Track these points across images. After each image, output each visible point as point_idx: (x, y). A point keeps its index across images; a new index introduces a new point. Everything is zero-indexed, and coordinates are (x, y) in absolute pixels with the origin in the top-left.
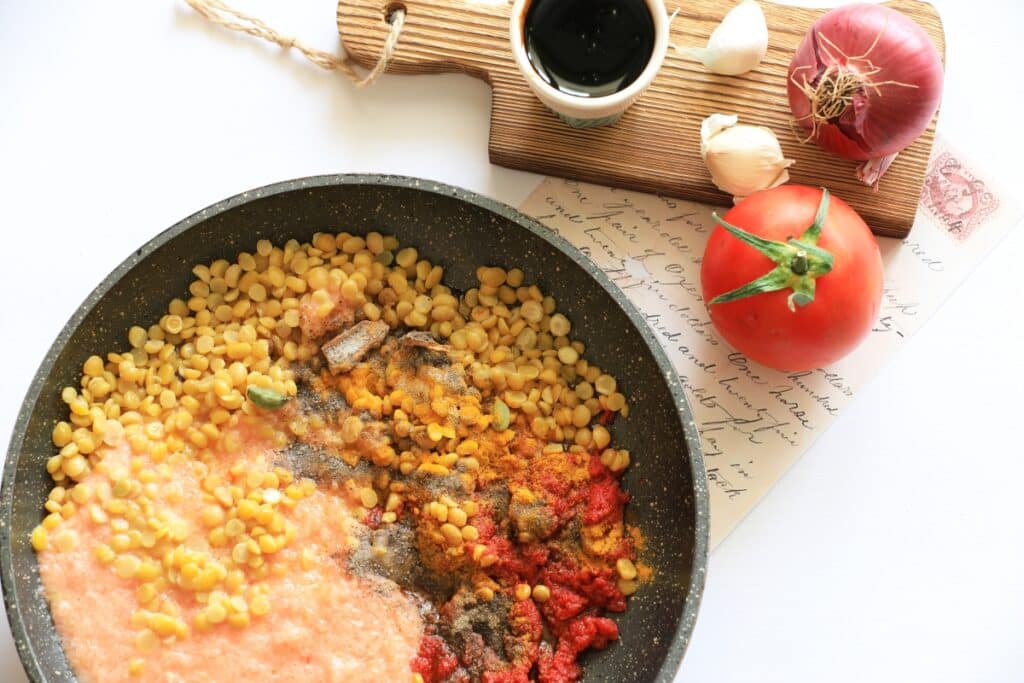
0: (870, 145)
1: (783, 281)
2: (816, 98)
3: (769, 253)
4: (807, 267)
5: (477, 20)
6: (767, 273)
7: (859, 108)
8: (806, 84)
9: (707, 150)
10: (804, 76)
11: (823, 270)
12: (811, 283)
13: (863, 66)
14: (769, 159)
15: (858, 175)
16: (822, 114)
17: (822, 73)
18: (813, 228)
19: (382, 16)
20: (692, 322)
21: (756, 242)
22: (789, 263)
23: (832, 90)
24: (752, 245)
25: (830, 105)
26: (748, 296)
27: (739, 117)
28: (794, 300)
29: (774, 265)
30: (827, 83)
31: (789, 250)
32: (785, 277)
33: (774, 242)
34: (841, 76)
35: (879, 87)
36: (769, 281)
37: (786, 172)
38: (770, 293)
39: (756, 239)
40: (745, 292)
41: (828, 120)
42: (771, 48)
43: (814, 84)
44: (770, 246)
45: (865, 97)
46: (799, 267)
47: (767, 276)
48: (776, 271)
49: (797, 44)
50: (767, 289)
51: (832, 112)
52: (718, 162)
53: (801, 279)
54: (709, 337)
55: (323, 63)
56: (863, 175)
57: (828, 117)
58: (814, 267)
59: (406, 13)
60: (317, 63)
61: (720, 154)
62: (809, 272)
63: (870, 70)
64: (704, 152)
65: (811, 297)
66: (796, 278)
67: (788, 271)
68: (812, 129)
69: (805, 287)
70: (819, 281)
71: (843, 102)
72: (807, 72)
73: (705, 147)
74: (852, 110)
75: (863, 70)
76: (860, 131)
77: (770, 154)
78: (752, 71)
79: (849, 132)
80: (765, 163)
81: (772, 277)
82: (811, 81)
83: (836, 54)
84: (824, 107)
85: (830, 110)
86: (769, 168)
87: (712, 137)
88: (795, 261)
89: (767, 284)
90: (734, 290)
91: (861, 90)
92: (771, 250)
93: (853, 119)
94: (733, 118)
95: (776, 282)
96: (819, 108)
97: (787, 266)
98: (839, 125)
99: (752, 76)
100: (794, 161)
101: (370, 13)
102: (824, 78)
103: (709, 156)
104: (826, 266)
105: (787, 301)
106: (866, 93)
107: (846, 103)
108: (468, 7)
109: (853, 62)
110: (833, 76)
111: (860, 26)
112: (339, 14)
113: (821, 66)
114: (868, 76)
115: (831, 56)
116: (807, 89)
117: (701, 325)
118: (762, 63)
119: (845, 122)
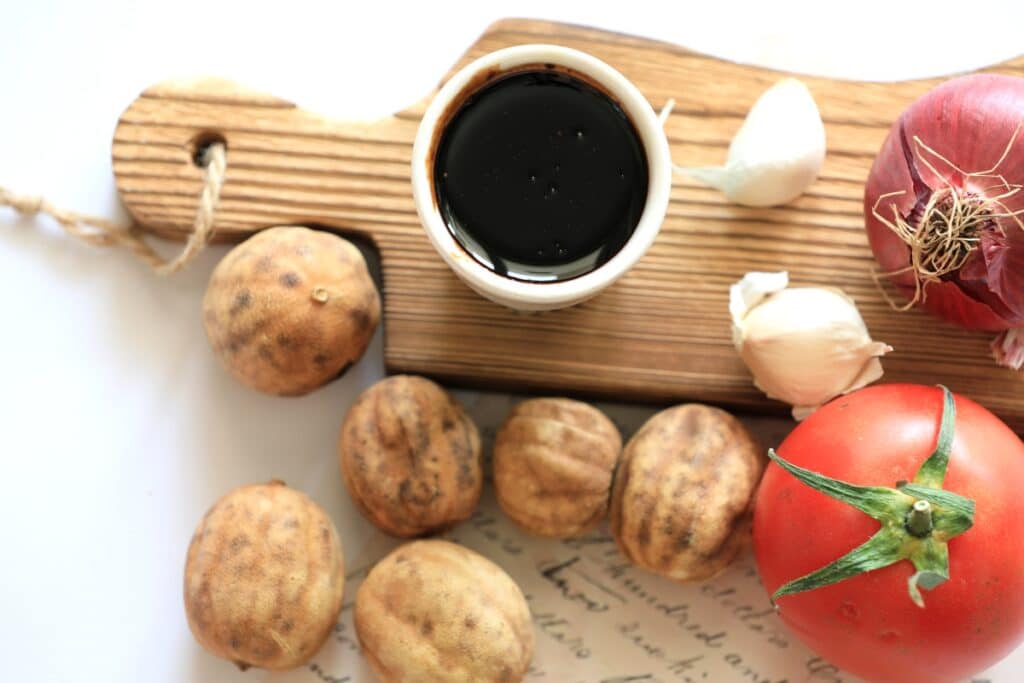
0: (1013, 308)
1: (894, 551)
2: (919, 243)
3: (867, 507)
4: (931, 524)
6: (866, 539)
7: (991, 255)
8: (899, 221)
9: (744, 336)
10: (894, 208)
11: (959, 527)
12: (941, 550)
13: (993, 187)
14: (847, 342)
15: (996, 355)
16: (930, 268)
17: (926, 200)
18: (935, 459)
19: (186, 156)
20: (743, 613)
21: (844, 491)
22: (901, 520)
23: (944, 229)
24: (838, 496)
25: (941, 253)
26: (839, 580)
27: (790, 273)
28: (919, 587)
29: (878, 525)
30: (935, 217)
31: (898, 498)
32: (896, 544)
33: (875, 488)
34: (957, 204)
35: (1019, 216)
36: (871, 553)
37: (877, 361)
38: (873, 573)
39: (843, 486)
40: (835, 574)
41: (940, 277)
42: (832, 153)
43: (912, 218)
44: (869, 496)
45: (1000, 235)
46: (918, 526)
47: (866, 545)
48: (880, 535)
49: (875, 142)
50: (870, 566)
51: (947, 263)
52: (765, 356)
53: (924, 544)
54: (772, 636)
55: (92, 237)
56: (1004, 354)
57: (941, 271)
58: (942, 522)
59: (226, 149)
60: (83, 238)
61: (768, 342)
62: (934, 532)
63: (1005, 190)
64: (738, 342)
65: (942, 573)
66: (916, 543)
67: (900, 533)
68: (915, 288)
69: (931, 557)
70: (953, 544)
71: (962, 246)
72: (897, 200)
73: (740, 332)
74: (979, 257)
75: (991, 192)
76: (995, 289)
77: (848, 334)
78: (805, 195)
79: (978, 293)
80: (839, 349)
81: (875, 546)
82: (907, 214)
83: (943, 168)
84: (933, 256)
85: (943, 260)
86: (849, 357)
87: (747, 313)
88: (911, 515)
89: (867, 558)
90: (815, 572)
91: (991, 223)
92: (870, 502)
93: (984, 270)
94: (780, 279)
95: (884, 554)
96: (924, 258)
97: (899, 526)
98: (960, 284)
99: (804, 203)
100: (891, 349)
101: (167, 154)
102: (930, 208)
103: (748, 346)
104: (963, 521)
105: (906, 587)
106: (1000, 228)
107: (968, 246)
108: (327, 128)
109: (973, 180)
110: (944, 205)
111: (980, 118)
112: (116, 159)
113: (922, 190)
114: (1000, 200)
115: (935, 171)
116: (901, 227)
117: (757, 616)
118: (820, 179)
119: (969, 277)
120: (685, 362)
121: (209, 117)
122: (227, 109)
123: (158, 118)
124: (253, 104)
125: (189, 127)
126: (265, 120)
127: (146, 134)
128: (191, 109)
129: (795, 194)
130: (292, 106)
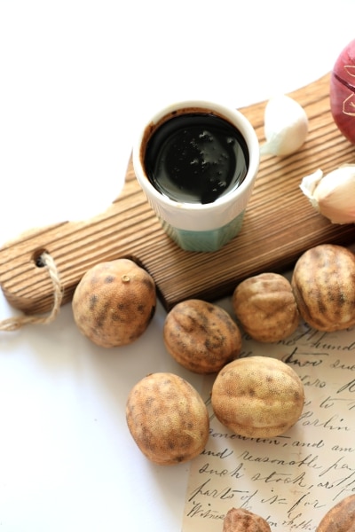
5: (100, 227)
9: (317, 200)
10: (352, 104)
19: (33, 265)
27: (323, 170)
42: (311, 119)
49: (326, 105)
52: (332, 203)
55: (10, 327)
59: (48, 253)
60: (6, 330)
61: (329, 196)
64: (315, 205)
73: (315, 200)
87: (313, 192)
94: (319, 173)
99: (307, 146)
101: (25, 268)
103: (322, 203)
108: (88, 222)
120: (297, 235)
121: (35, 244)
122: (40, 237)
123: (13, 256)
124: (50, 229)
125: (28, 253)
126: (59, 233)
127: (11, 265)
128: (25, 245)
129: (301, 144)
130: (67, 222)
